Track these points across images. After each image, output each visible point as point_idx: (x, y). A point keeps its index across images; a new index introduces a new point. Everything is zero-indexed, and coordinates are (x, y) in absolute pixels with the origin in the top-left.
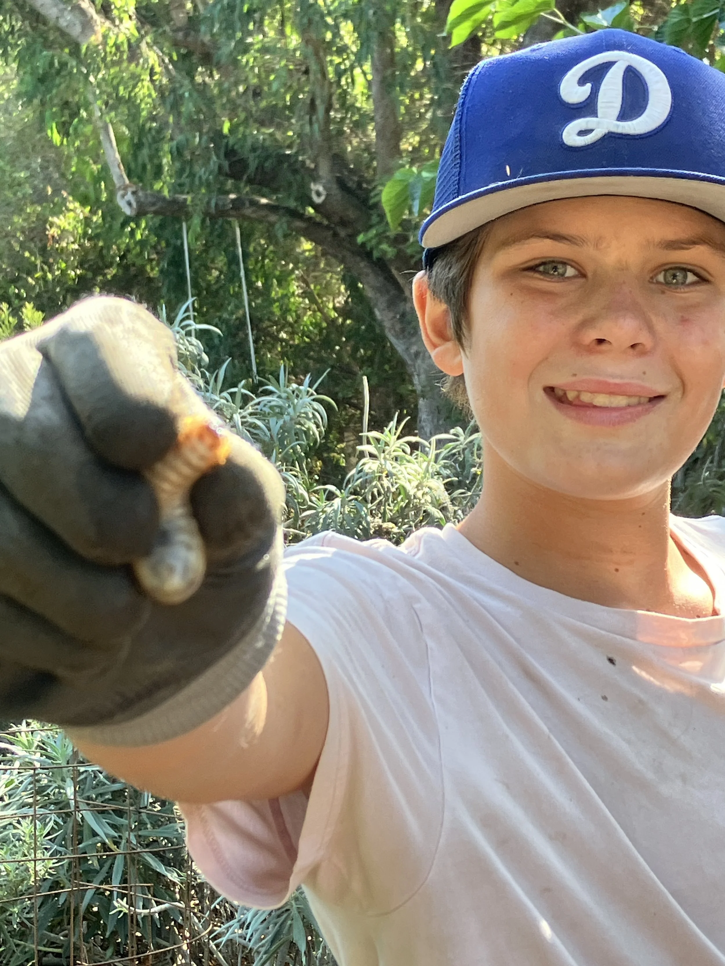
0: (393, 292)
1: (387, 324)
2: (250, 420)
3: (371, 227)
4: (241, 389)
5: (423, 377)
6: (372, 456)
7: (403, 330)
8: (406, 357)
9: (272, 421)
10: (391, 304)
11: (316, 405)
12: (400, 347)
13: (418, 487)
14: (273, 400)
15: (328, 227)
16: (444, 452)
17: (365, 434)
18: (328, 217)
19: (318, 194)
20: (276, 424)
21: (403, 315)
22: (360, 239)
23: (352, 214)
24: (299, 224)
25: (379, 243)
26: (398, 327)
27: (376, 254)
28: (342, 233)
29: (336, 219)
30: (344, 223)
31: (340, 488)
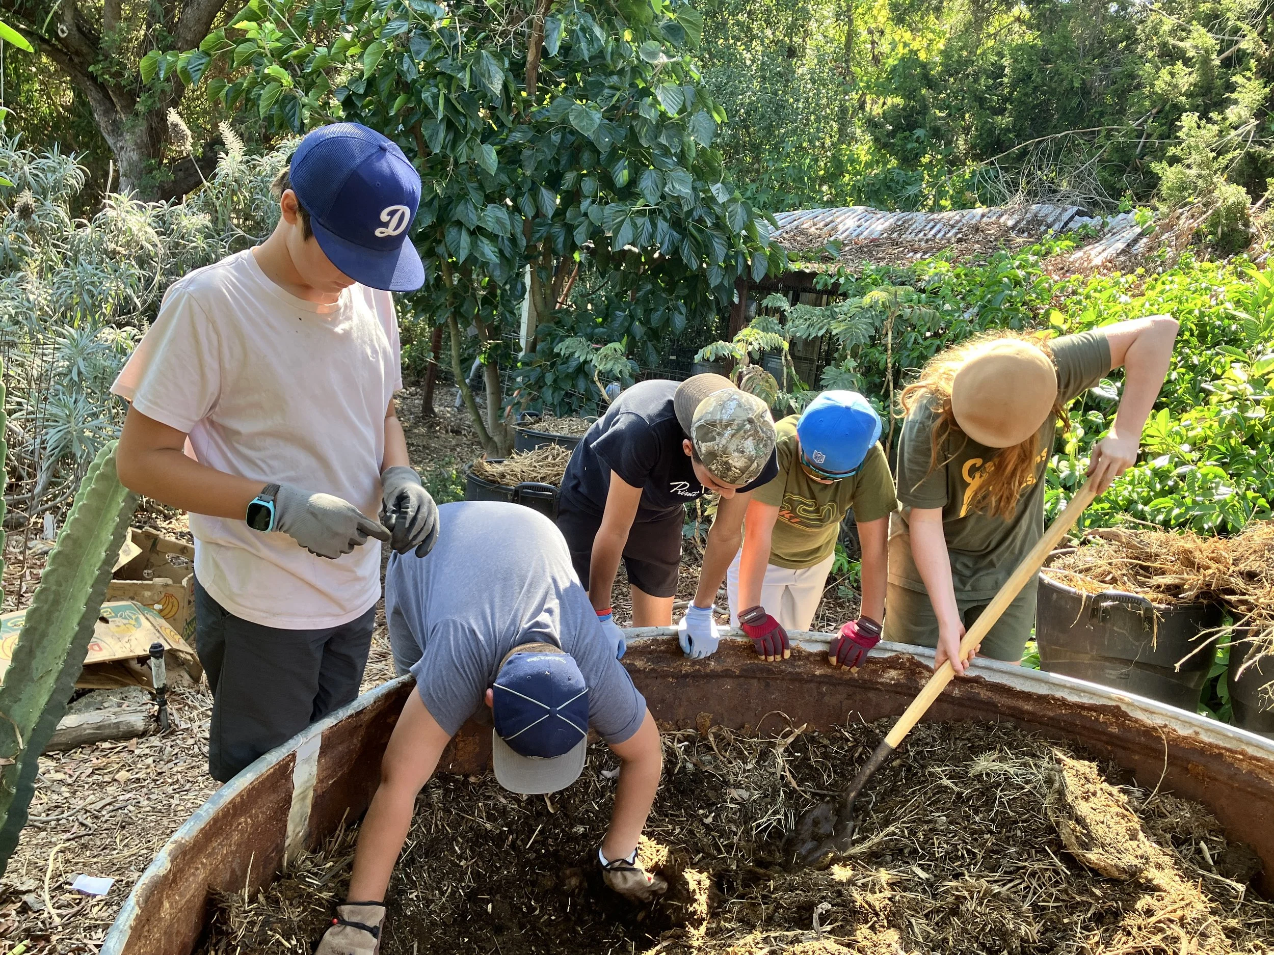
0: (108, 105)
1: (102, 125)
2: (35, 172)
3: (99, 62)
4: (28, 152)
5: (125, 164)
6: (111, 206)
7: (113, 131)
8: (113, 147)
9: (49, 175)
10: (106, 113)
11: (78, 171)
12: (110, 141)
13: (140, 230)
14: (50, 163)
15: (66, 54)
16: (154, 213)
17: (107, 193)
18: (67, 48)
19: (63, 32)
20: (51, 178)
21: (114, 121)
22: (91, 69)
23: (85, 49)
24: (45, 46)
25: (103, 74)
26: (110, 128)
27: (100, 80)
28: (76, 60)
29: (73, 50)
30: (78, 53)
31: (90, 221)
